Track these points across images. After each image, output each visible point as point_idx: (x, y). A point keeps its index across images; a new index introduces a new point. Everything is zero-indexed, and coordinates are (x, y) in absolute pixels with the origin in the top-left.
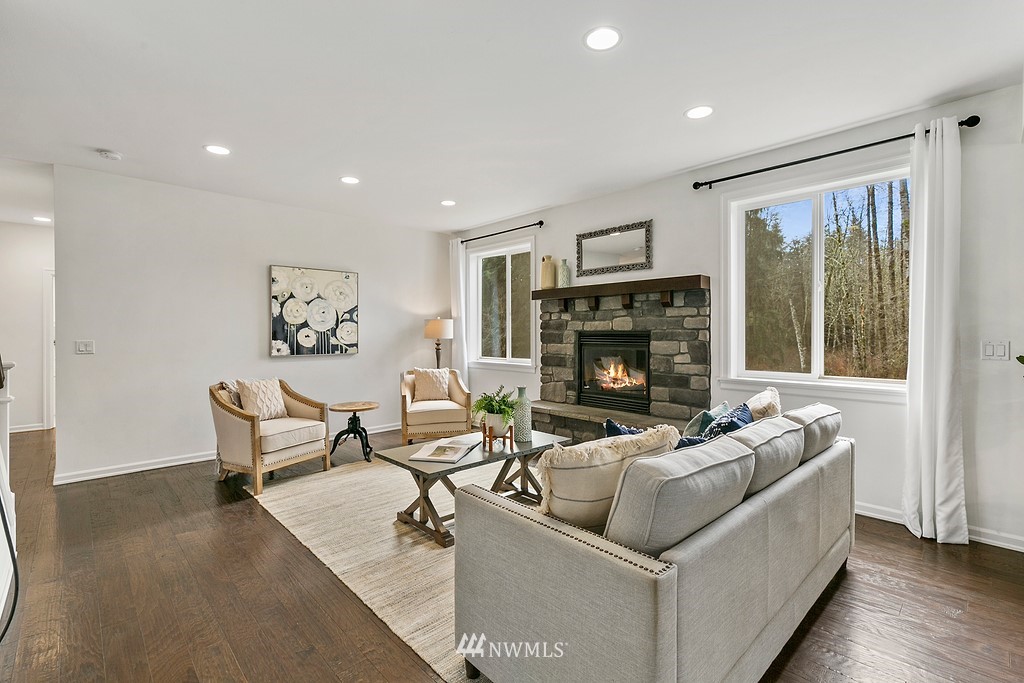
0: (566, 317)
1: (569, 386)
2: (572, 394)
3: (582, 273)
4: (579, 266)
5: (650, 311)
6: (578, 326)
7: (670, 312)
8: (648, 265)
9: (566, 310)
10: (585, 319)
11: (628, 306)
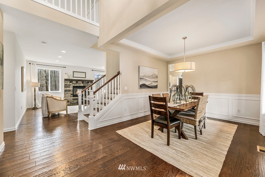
0: (71, 84)
1: (71, 94)
2: (72, 96)
3: (73, 77)
4: (73, 76)
5: (86, 84)
6: (74, 85)
7: (89, 84)
8: (85, 78)
9: (71, 83)
10: (75, 84)
11: (83, 83)
